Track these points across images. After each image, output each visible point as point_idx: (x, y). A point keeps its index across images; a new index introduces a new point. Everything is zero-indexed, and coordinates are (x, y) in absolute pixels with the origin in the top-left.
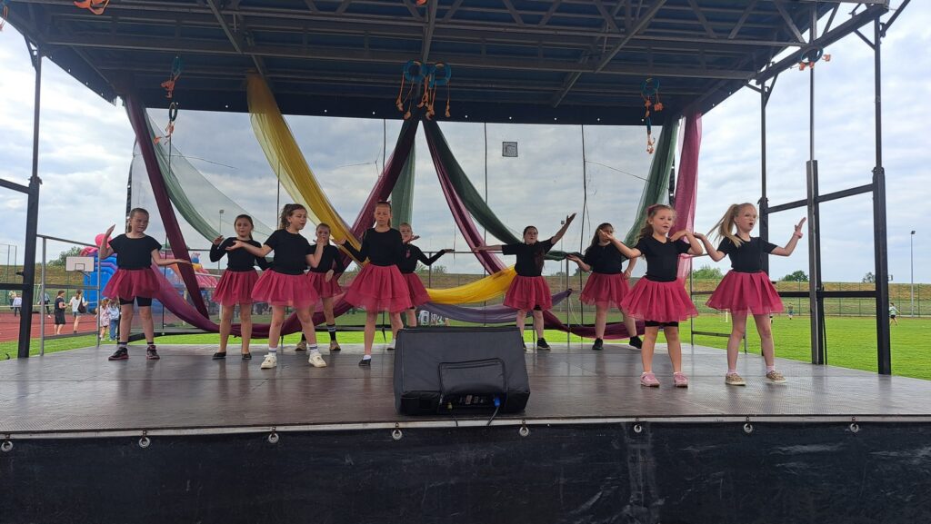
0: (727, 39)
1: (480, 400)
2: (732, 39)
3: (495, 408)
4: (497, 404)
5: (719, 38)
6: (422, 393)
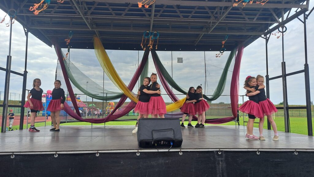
0: (253, 21)
1: (166, 142)
2: (255, 21)
3: (171, 145)
5: (250, 21)
6: (146, 140)
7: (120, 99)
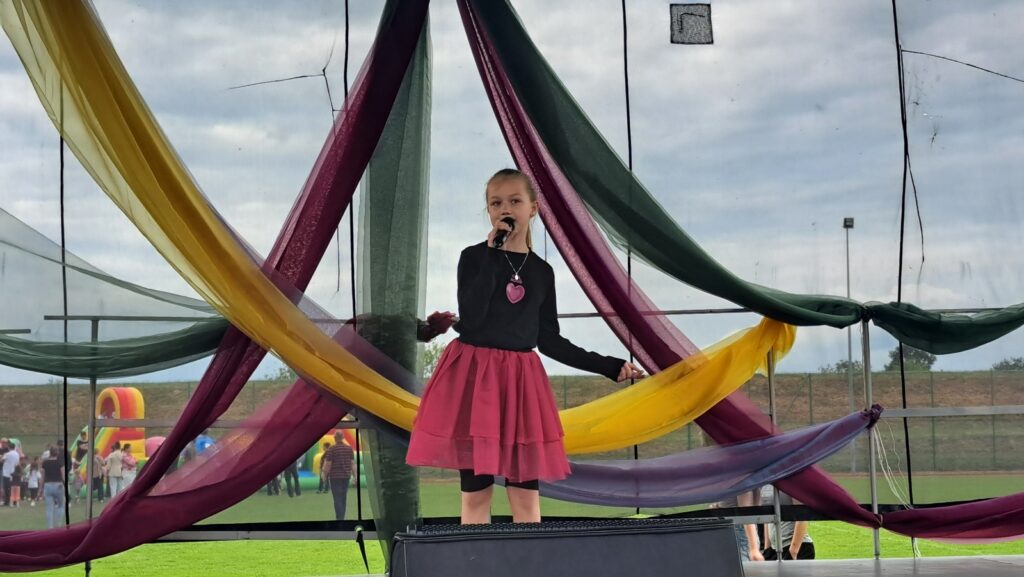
7: (209, 359)
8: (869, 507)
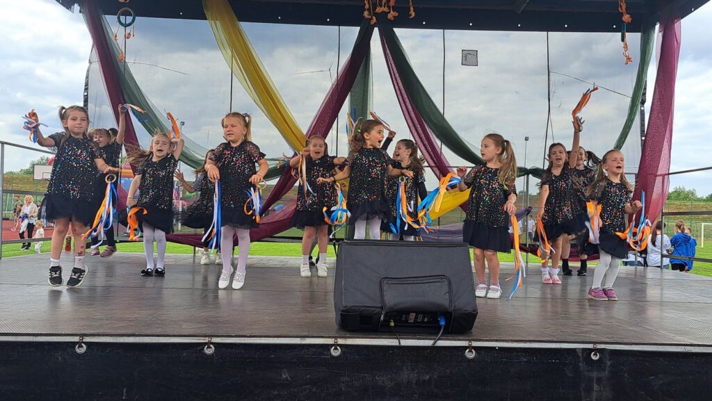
1: (424, 318)
3: (440, 327)
4: (443, 323)
6: (362, 309)
8: (525, 245)
